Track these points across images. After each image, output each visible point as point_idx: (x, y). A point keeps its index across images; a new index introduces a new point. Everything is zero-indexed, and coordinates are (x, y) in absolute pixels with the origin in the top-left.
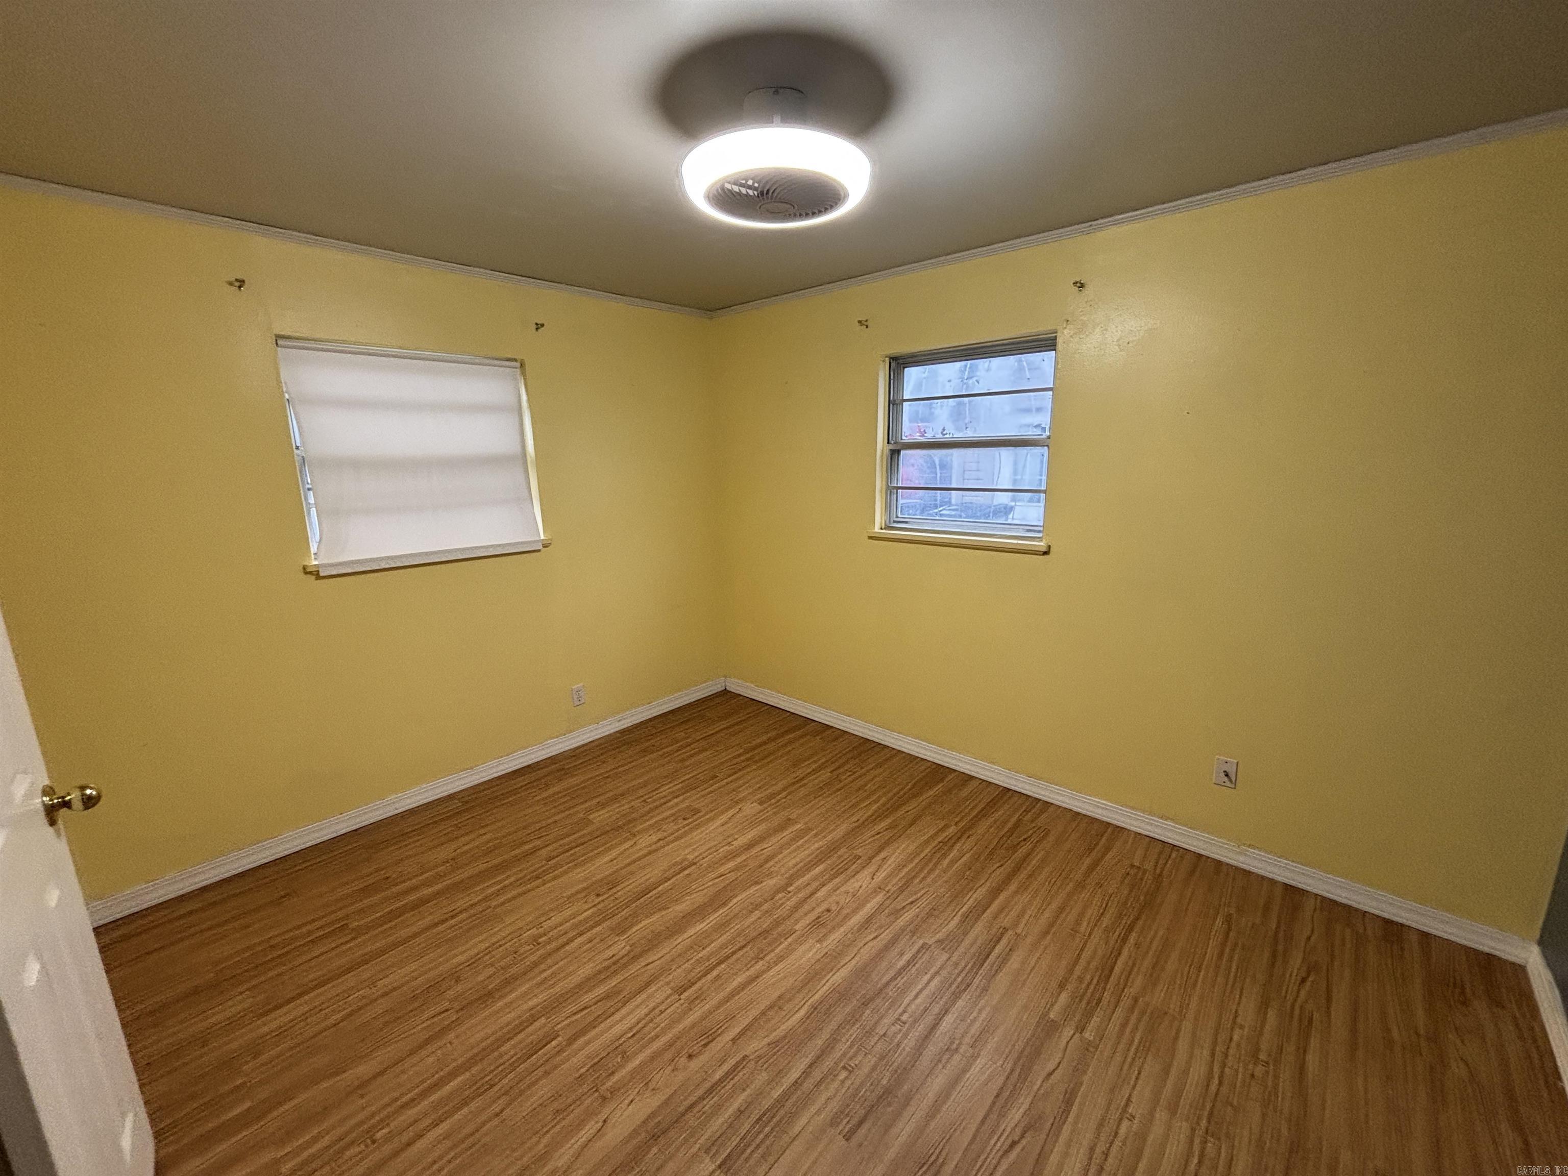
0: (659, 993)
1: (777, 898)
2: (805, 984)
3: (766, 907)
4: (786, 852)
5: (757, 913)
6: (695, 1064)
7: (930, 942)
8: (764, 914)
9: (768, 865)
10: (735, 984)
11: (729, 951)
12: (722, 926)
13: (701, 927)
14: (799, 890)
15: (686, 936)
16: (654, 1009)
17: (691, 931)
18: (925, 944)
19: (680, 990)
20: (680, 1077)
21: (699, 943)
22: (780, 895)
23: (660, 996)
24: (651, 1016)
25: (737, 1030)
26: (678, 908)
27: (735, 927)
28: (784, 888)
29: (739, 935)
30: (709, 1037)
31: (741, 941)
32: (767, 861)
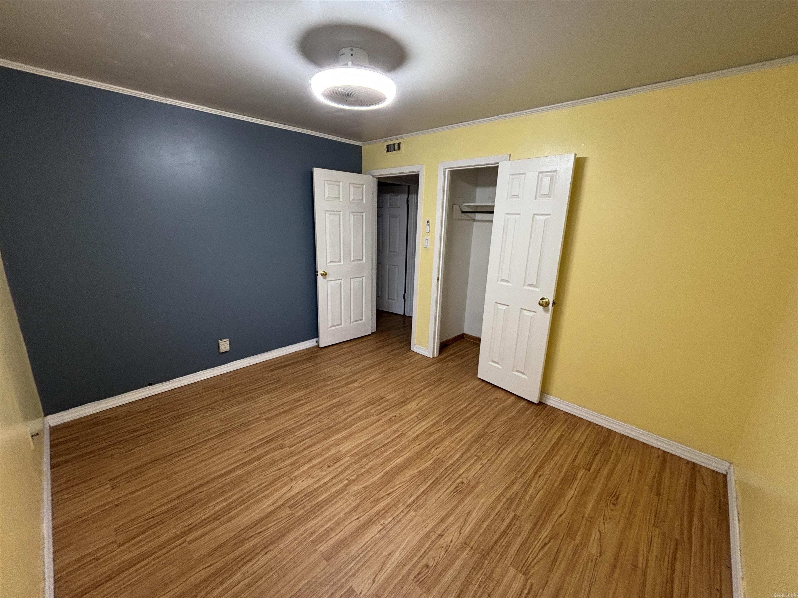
0: (412, 434)
1: (355, 476)
2: (351, 435)
3: (363, 470)
4: (342, 515)
5: (368, 467)
6: (394, 414)
7: (288, 448)
8: (364, 466)
9: (358, 501)
10: (380, 436)
11: (383, 449)
12: (388, 460)
13: (398, 461)
14: (342, 481)
15: (405, 456)
16: (412, 429)
17: (402, 459)
18: (290, 448)
19: (402, 435)
20: (398, 412)
21: (398, 453)
22: (353, 478)
23: (410, 433)
24: (411, 427)
25: (380, 422)
26: (411, 472)
27: (381, 459)
28: (351, 482)
29: (378, 456)
30: (390, 420)
31: (377, 453)
32: (358, 506)
